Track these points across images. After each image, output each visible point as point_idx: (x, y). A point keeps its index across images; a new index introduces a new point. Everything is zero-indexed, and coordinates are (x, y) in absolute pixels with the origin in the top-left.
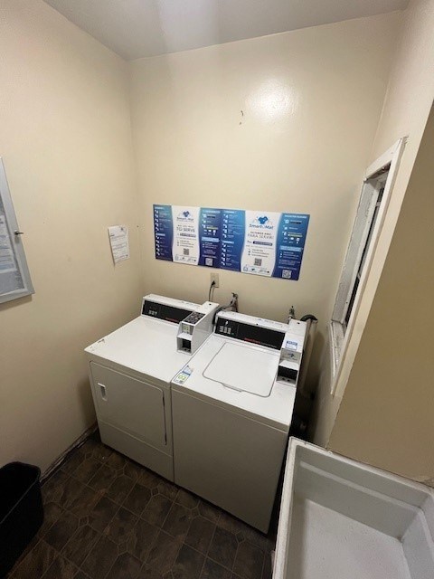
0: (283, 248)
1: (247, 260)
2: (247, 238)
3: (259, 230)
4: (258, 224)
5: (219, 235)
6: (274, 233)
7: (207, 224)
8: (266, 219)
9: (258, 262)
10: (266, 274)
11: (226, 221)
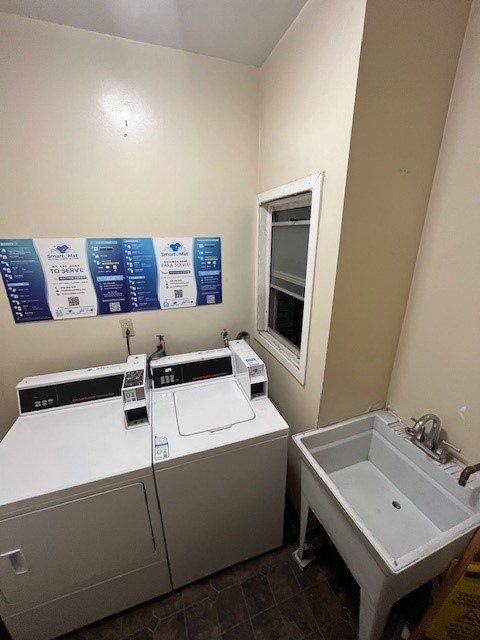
0: (202, 273)
1: (164, 294)
2: (161, 269)
3: (173, 258)
4: (171, 251)
5: (122, 270)
6: (190, 259)
7: (100, 259)
8: (178, 245)
9: (179, 294)
10: (190, 305)
11: (129, 253)
